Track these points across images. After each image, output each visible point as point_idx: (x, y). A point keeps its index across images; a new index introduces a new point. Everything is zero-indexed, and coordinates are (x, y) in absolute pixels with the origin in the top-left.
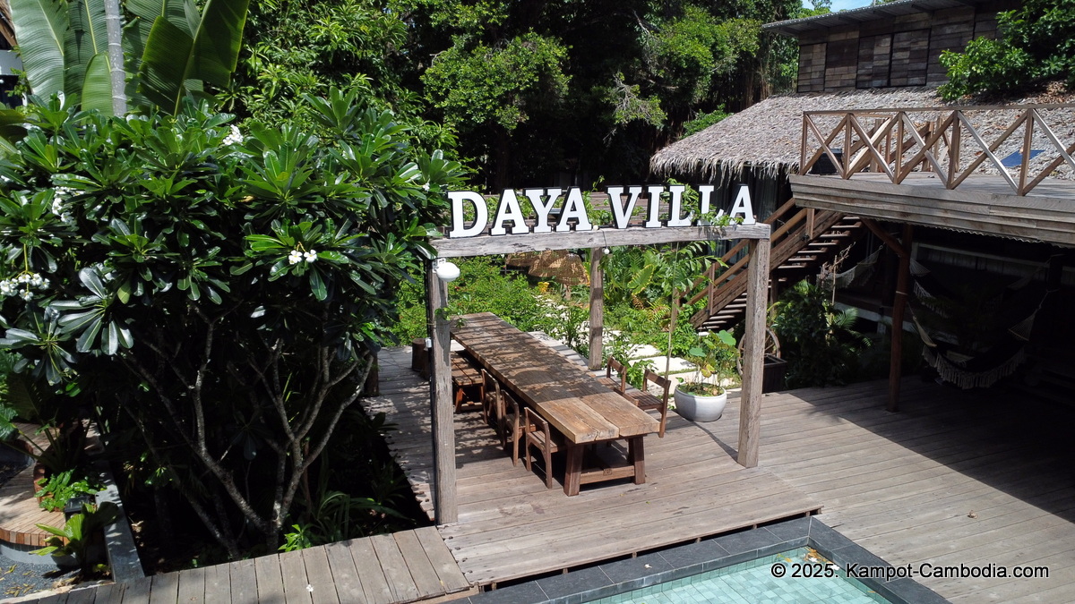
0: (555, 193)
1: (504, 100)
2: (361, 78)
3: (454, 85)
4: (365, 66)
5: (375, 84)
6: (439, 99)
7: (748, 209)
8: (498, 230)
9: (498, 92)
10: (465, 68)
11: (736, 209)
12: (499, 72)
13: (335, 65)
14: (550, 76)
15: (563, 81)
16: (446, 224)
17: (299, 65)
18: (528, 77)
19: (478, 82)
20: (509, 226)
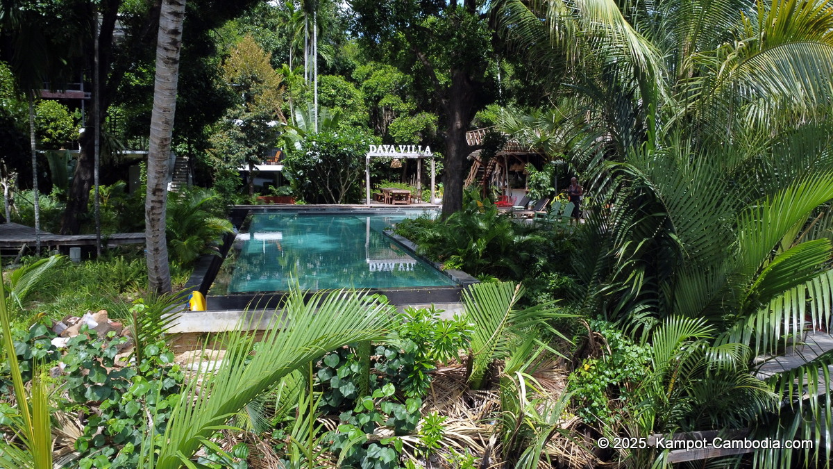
0: (389, 146)
1: (414, 134)
2: (359, 127)
3: (399, 130)
4: (360, 124)
5: (362, 128)
6: (394, 134)
7: (429, 151)
8: (378, 152)
9: (413, 131)
10: (403, 124)
11: (426, 150)
12: (413, 125)
13: (355, 124)
14: (430, 126)
15: (435, 128)
16: (369, 150)
17: (347, 125)
18: (422, 127)
19: (406, 128)
20: (380, 152)
